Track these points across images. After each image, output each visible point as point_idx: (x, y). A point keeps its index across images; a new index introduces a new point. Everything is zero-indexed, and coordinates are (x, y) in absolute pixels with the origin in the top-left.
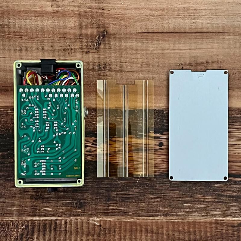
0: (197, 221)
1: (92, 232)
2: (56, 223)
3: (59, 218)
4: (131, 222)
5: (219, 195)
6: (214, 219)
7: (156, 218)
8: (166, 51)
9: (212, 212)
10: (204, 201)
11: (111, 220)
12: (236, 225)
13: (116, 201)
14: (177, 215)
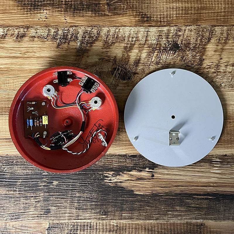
0: (175, 223)
2: (91, 224)
4: (136, 224)
5: (188, 207)
6: (186, 221)
7: (151, 221)
9: (184, 217)
10: (179, 211)
11: (124, 222)
12: (199, 225)
13: (126, 210)
14: (164, 219)
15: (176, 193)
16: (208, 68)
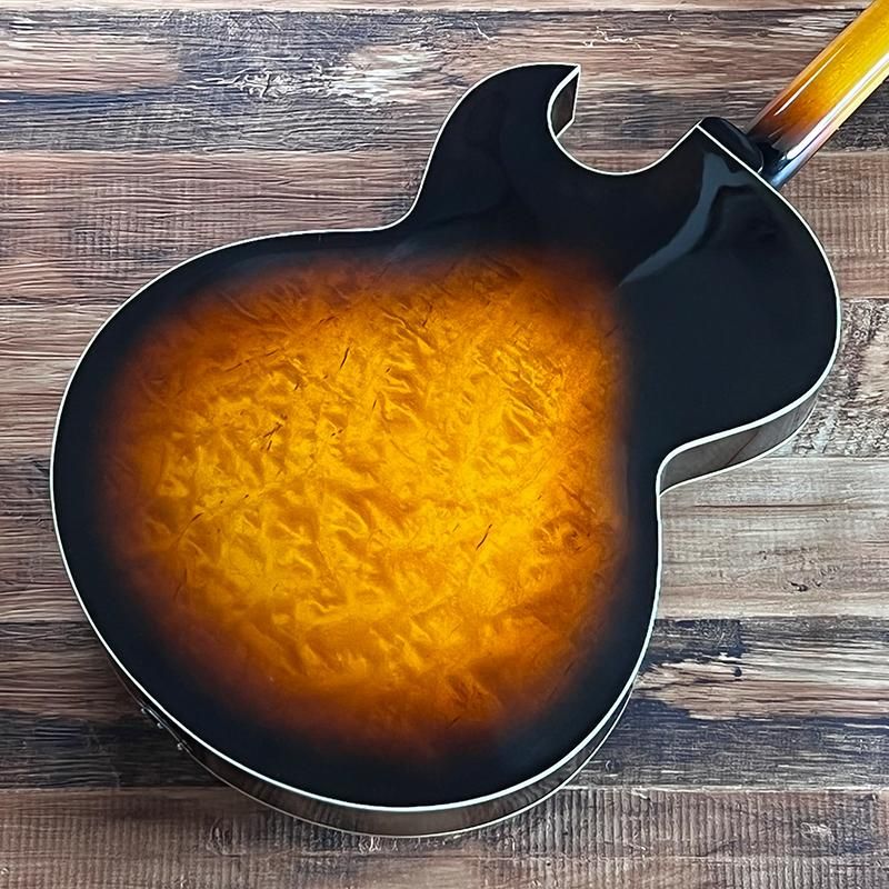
0: (801, 792)
1: (637, 810)
2: (580, 796)
3: (585, 788)
4: (698, 794)
5: (833, 751)
6: (828, 788)
7: (736, 788)
8: (739, 534)
9: (824, 778)
10: (810, 761)
11: (666, 790)
12: (862, 797)
13: (672, 760)
14: (769, 783)
15: (800, 717)
16: (870, 405)
